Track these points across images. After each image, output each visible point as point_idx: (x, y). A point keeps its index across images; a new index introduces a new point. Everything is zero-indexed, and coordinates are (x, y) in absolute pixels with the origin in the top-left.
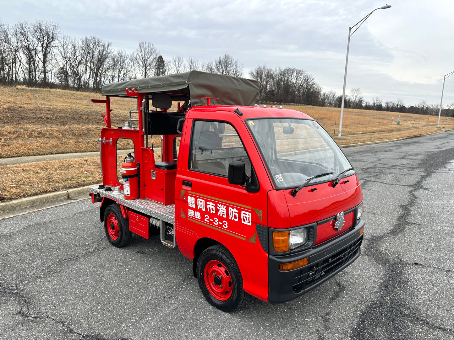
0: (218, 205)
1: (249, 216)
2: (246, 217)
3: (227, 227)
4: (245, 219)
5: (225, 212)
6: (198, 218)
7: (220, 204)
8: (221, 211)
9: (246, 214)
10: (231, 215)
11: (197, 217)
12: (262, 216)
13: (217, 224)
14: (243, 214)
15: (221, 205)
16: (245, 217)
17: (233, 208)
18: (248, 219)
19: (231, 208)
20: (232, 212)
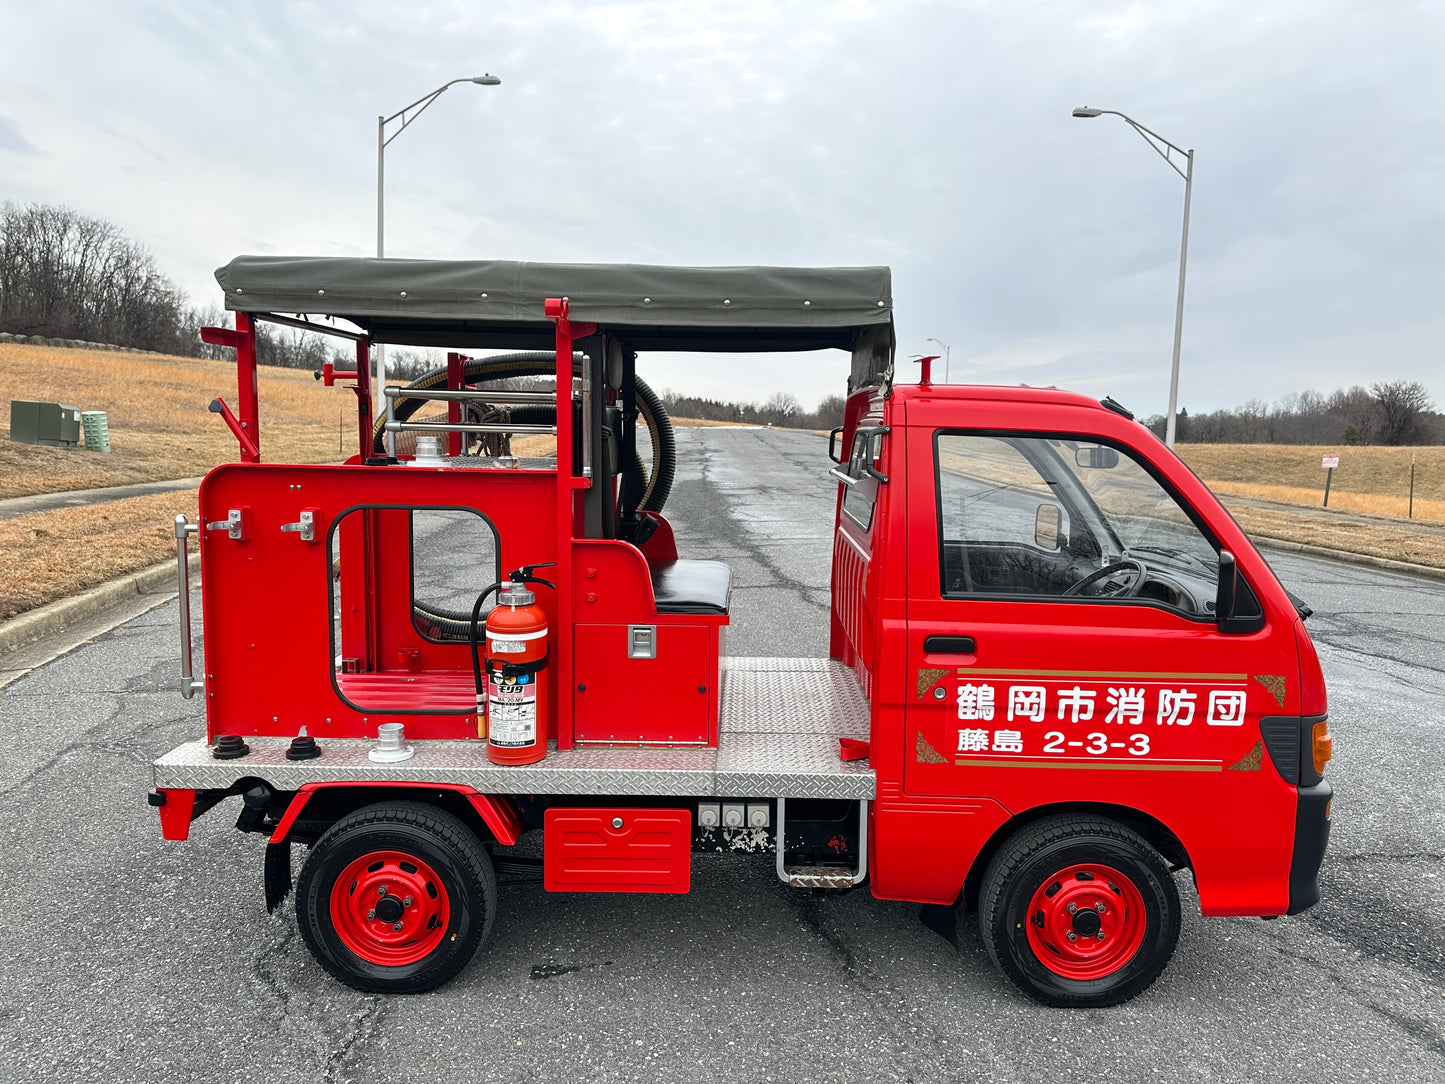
0: (1111, 690)
1: (1238, 702)
2: (1227, 707)
3: (1147, 750)
4: (1222, 710)
5: (1141, 707)
6: (1012, 749)
7: (1117, 688)
8: (1122, 706)
9: (1229, 698)
10: (1165, 710)
11: (1003, 749)
12: (1284, 691)
13: (1104, 749)
14: (1217, 698)
15: (1122, 690)
16: (1224, 706)
17: (1176, 690)
18: (1233, 710)
19: (1169, 692)
20: (1172, 702)
